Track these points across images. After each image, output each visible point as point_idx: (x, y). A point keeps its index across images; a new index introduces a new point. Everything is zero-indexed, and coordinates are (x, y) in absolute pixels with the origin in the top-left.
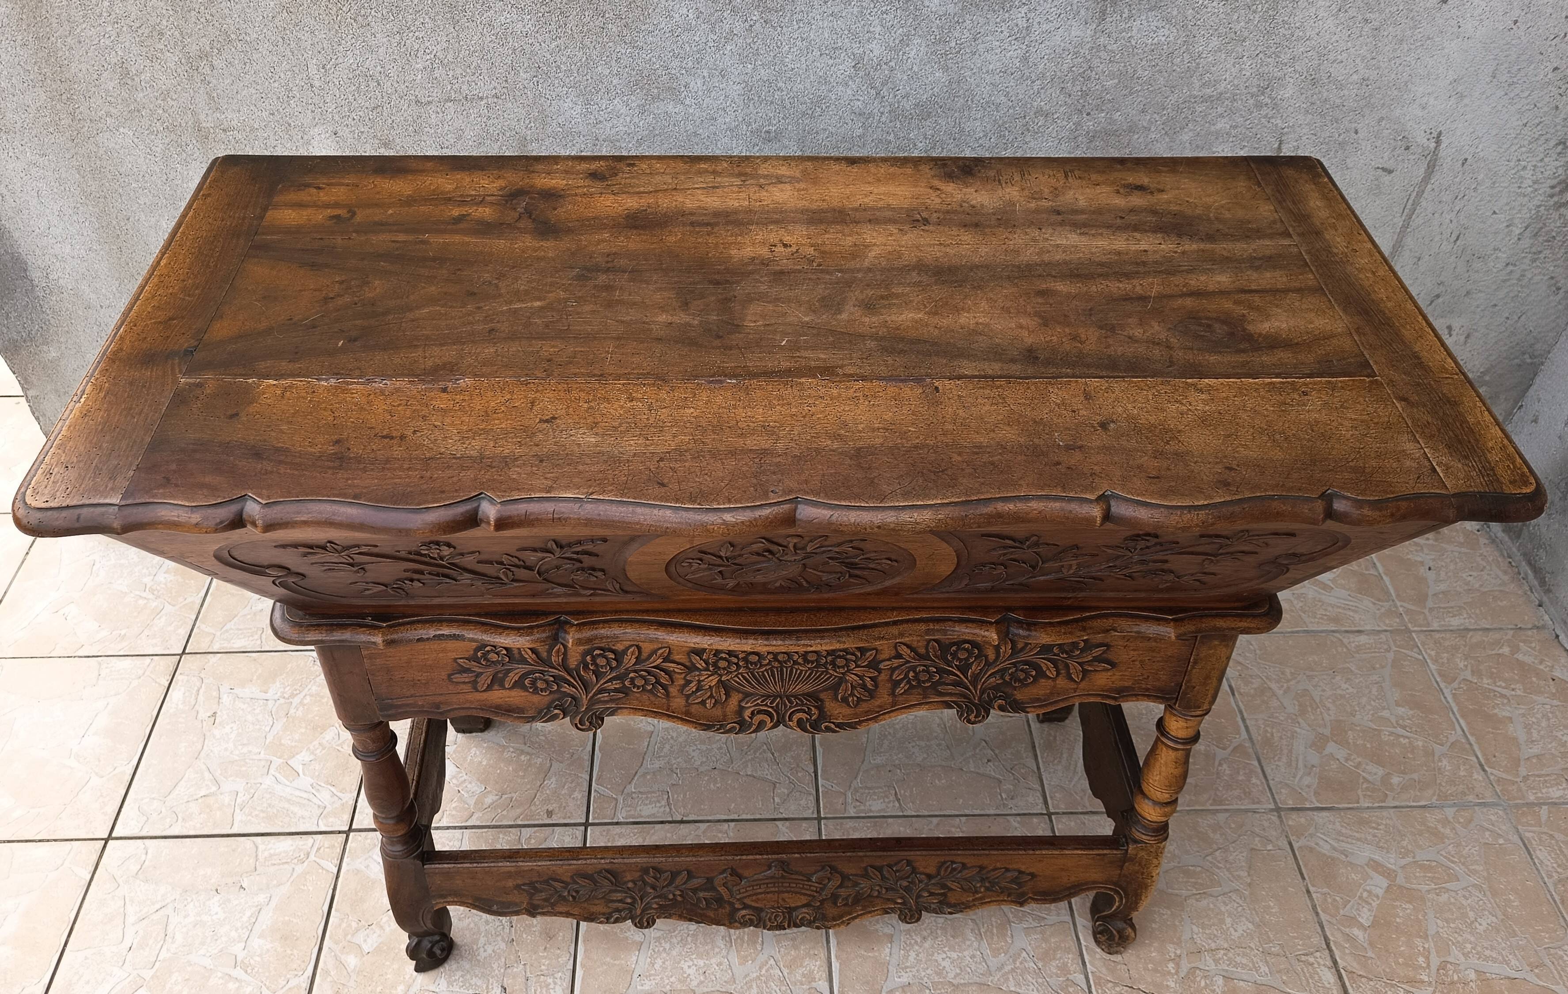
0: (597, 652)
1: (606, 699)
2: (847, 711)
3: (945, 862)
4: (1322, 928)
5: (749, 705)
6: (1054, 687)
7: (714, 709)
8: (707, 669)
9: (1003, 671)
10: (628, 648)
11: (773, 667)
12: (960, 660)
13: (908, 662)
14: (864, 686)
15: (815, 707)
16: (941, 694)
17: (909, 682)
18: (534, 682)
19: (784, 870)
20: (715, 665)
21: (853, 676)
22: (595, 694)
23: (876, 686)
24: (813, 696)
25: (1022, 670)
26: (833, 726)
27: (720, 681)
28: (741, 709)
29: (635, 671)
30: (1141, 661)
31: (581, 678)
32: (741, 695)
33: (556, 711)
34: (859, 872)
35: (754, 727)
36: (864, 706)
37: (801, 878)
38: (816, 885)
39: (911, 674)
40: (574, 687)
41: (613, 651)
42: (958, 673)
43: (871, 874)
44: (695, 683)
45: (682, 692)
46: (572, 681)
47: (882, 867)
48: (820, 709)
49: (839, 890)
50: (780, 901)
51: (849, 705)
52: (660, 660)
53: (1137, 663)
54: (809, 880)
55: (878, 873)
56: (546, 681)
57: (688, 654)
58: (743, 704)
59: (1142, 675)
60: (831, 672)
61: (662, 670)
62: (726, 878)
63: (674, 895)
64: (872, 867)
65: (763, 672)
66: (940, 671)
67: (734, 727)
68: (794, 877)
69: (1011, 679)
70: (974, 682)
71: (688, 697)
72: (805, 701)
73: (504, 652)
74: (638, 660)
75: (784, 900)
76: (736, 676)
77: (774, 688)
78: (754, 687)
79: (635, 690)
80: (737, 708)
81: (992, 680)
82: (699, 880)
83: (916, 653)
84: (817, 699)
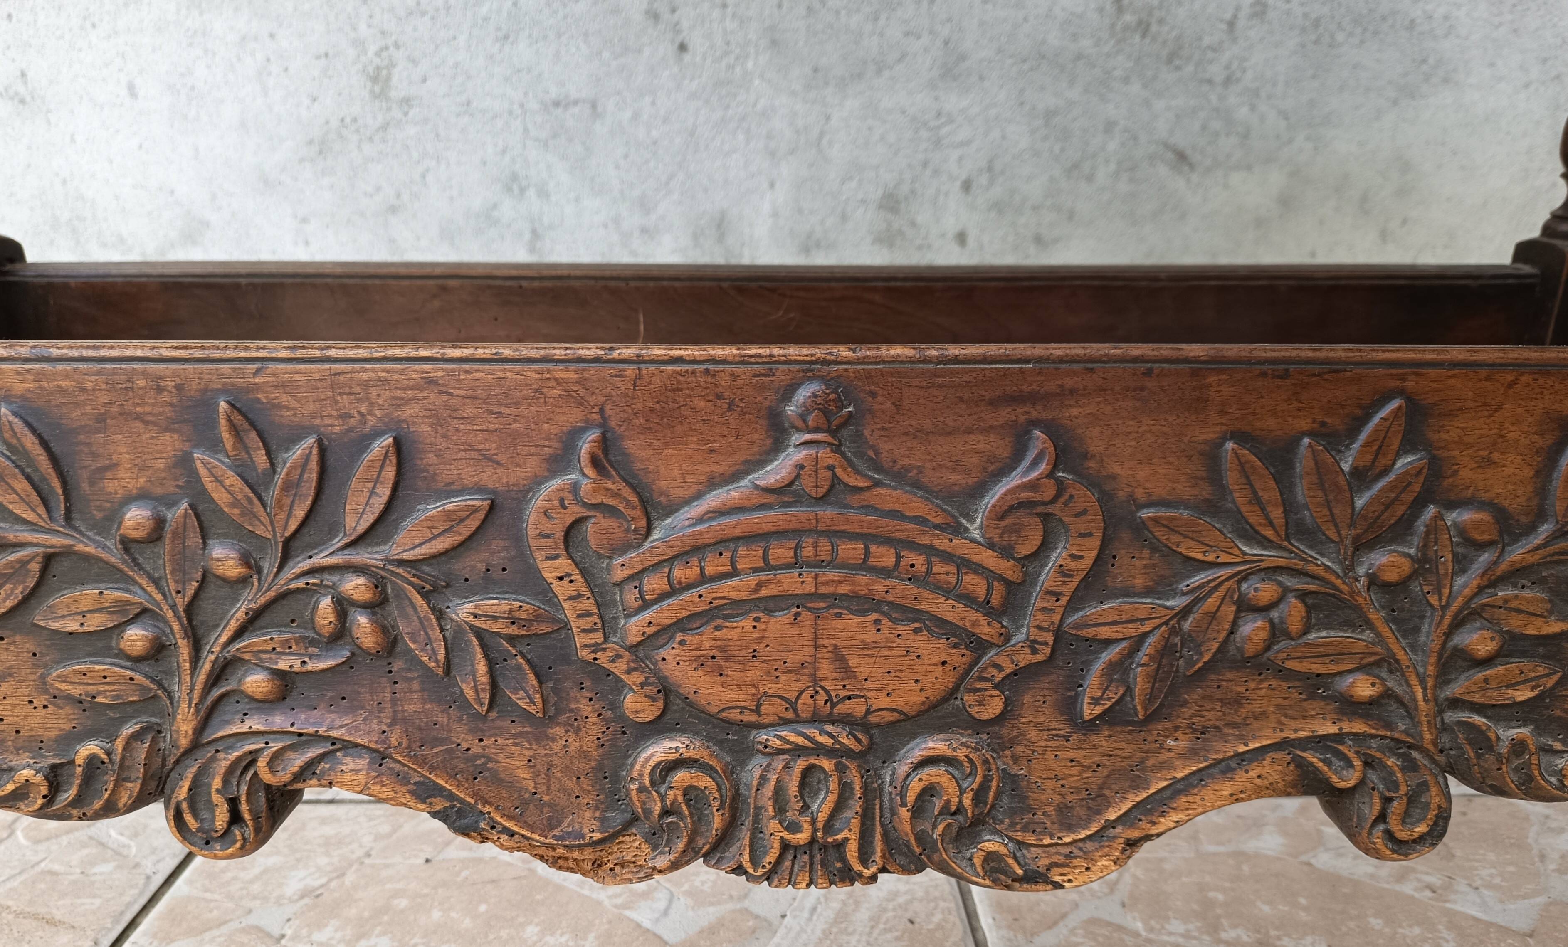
19: (837, 449)
34: (1184, 489)
37: (917, 506)
38: (989, 558)
43: (1240, 498)
49: (1090, 611)
50: (825, 669)
54: (958, 530)
55: (1269, 491)
62: (575, 488)
63: (342, 606)
64: (1241, 437)
75: (839, 658)
82: (452, 504)
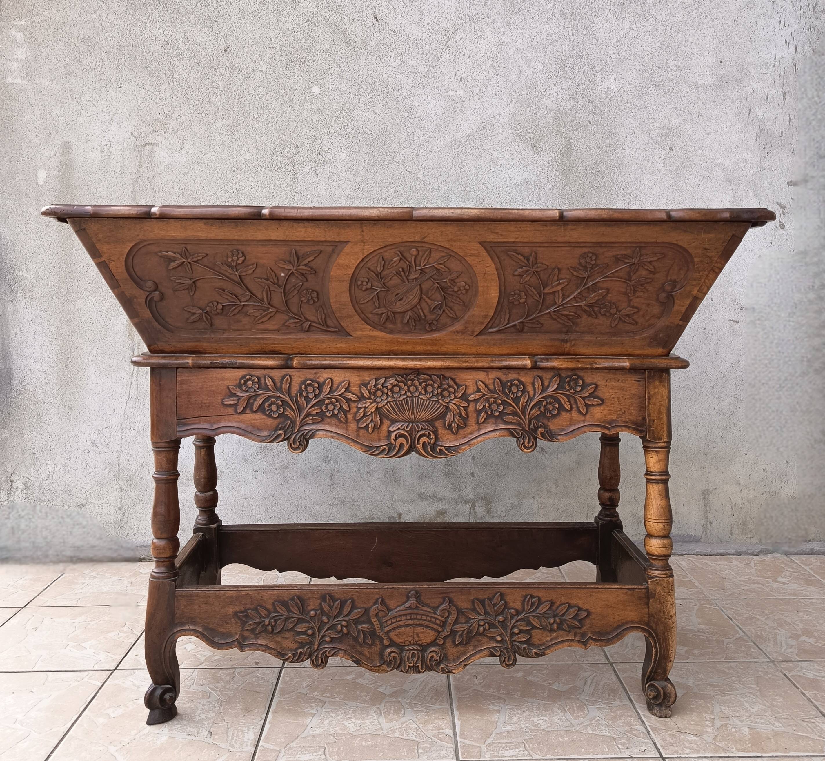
0: (309, 382)
1: (310, 422)
2: (452, 437)
3: (526, 597)
4: (817, 708)
5: (394, 429)
6: (571, 419)
7: (373, 434)
8: (370, 398)
9: (539, 403)
10: (325, 381)
11: (408, 397)
12: (513, 393)
13: (484, 395)
14: (460, 415)
15: (432, 431)
16: (506, 423)
17: (486, 412)
18: (270, 405)
19: (417, 601)
20: (375, 394)
21: (453, 405)
22: (304, 418)
23: (467, 414)
24: (430, 422)
25: (550, 403)
26: (444, 449)
27: (377, 408)
28: (390, 432)
29: (329, 398)
30: (618, 398)
31: (297, 402)
32: (389, 422)
33: (281, 432)
35: (397, 449)
36: (461, 432)
39: (487, 405)
40: (293, 410)
41: (318, 383)
42: (514, 405)
44: (363, 409)
45: (355, 419)
46: (292, 405)
47: (484, 599)
48: (436, 433)
51: (452, 432)
52: (343, 390)
53: (616, 400)
54: (435, 614)
56: (278, 405)
57: (360, 387)
58: (391, 429)
59: (621, 410)
60: (441, 401)
61: (344, 398)
63: (342, 627)
65: (401, 401)
66: (504, 402)
67: (384, 450)
68: (424, 608)
69: (545, 410)
70: (524, 413)
71: (358, 421)
72: (427, 427)
73: (256, 380)
74: (331, 391)
75: (417, 634)
76: (386, 404)
77: (409, 415)
78: (396, 414)
79: (328, 414)
80: (386, 434)
81: (534, 410)
83: (488, 389)
84: (433, 426)
